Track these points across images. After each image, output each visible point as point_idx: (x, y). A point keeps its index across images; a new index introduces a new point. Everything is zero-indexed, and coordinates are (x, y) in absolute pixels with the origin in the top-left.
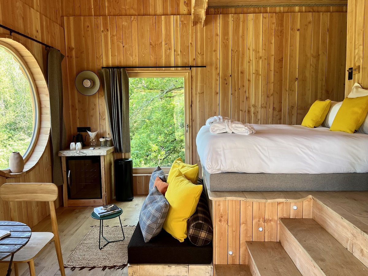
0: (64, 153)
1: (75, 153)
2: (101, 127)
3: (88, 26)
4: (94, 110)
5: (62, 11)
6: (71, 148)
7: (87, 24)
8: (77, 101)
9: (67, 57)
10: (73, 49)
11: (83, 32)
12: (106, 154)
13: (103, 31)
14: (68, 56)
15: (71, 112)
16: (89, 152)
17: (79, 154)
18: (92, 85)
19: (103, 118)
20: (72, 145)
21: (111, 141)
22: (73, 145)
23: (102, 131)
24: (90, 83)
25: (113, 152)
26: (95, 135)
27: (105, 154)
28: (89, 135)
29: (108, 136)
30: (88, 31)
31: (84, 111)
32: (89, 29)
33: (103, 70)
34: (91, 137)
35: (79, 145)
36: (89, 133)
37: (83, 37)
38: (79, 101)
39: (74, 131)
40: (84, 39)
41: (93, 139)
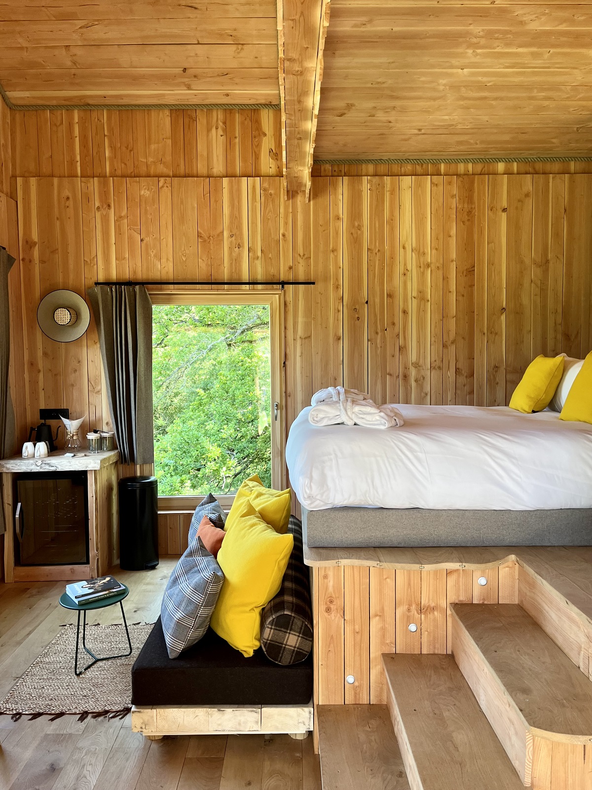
0: (8, 466)
1: (32, 464)
2: (92, 409)
3: (68, 198)
4: (77, 373)
5: (12, 165)
6: (25, 452)
7: (67, 193)
8: (40, 353)
9: (21, 262)
10: (35, 244)
11: (56, 210)
12: (99, 467)
13: (98, 208)
14: (23, 260)
15: (26, 376)
16: (63, 463)
17: (41, 468)
18: (73, 320)
19: (96, 390)
20: (27, 448)
21: (112, 438)
23: (93, 418)
24: (69, 315)
25: (116, 463)
26: (79, 425)
27: (97, 467)
28: (65, 426)
29: (105, 429)
30: (68, 207)
31: (56, 375)
32: (71, 203)
33: (97, 290)
34: (69, 430)
35: (42, 447)
36: (65, 421)
37: (57, 219)
38: (45, 354)
39: (32, 417)
40: (58, 223)
41: (73, 435)
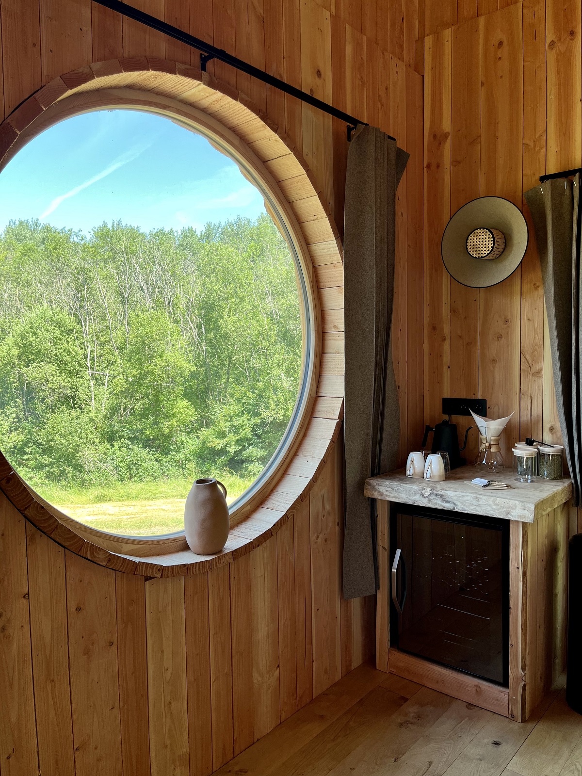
0: (382, 489)
1: (416, 493)
2: (526, 402)
3: (501, 44)
4: (503, 341)
5: (420, 22)
6: (409, 471)
7: (499, 35)
8: (446, 310)
9: (425, 169)
10: (446, 135)
11: (481, 71)
12: (532, 517)
13: (552, 44)
14: (428, 166)
15: (426, 346)
16: (465, 499)
17: (430, 501)
18: (499, 248)
19: (534, 369)
20: (412, 461)
21: (561, 456)
22: (415, 459)
23: (525, 417)
24: (491, 239)
25: (566, 505)
26: (501, 429)
27: (529, 518)
28: (477, 427)
29: (547, 438)
30: (500, 58)
31: (468, 344)
32: (504, 52)
33: (545, 190)
34: (483, 436)
35: (435, 463)
36: (479, 420)
37: (483, 84)
38: (454, 311)
39: (432, 411)
40: (482, 92)
41: (490, 445)
